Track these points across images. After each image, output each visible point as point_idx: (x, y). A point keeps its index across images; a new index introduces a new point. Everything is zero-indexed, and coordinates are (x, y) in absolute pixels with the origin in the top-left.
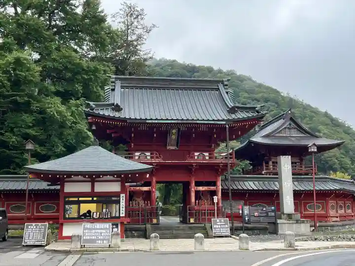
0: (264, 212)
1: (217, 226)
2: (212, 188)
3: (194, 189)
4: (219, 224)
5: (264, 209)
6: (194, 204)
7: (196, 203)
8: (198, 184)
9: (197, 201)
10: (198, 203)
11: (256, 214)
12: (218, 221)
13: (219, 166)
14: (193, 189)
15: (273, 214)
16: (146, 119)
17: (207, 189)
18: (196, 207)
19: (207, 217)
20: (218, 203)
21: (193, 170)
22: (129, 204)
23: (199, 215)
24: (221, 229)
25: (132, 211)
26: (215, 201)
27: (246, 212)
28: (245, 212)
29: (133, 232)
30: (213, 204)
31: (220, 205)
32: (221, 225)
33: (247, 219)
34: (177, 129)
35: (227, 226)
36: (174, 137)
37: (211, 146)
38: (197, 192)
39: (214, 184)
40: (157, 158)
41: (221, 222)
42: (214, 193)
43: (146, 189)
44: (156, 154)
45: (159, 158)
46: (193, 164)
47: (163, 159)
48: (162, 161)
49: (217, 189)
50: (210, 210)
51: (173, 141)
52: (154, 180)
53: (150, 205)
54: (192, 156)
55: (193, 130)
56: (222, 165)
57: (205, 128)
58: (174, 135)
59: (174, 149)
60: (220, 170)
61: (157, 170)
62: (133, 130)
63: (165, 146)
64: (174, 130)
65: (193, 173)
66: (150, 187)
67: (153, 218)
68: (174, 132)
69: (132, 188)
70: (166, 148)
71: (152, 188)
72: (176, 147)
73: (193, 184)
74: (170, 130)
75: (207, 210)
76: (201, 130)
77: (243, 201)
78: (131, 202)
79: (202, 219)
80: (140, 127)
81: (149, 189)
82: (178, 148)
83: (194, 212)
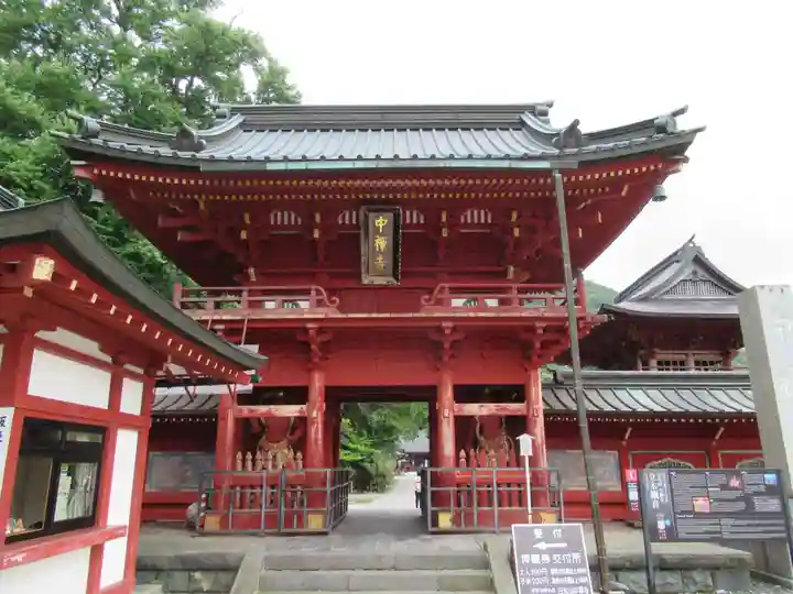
0: (738, 494)
1: (535, 559)
2: (514, 408)
3: (452, 410)
4: (542, 546)
5: (735, 483)
6: (451, 462)
7: (457, 458)
8: (464, 394)
9: (463, 453)
10: (468, 459)
11: (701, 504)
12: (538, 533)
13: (532, 330)
14: (447, 413)
15: (773, 505)
16: (268, 160)
17: (494, 412)
18: (459, 474)
19: (496, 508)
20: (534, 461)
21: (447, 345)
22: (235, 460)
23: (470, 504)
24: (554, 571)
26: (526, 450)
27: (657, 495)
28: (654, 495)
29: (197, 575)
30: (519, 461)
31: (544, 464)
32: (551, 552)
33: (661, 525)
34: (391, 215)
35: (576, 556)
36: (381, 243)
37: (505, 273)
38: (462, 423)
39: (519, 393)
40: (320, 303)
41: (548, 538)
42: (518, 425)
43: (291, 411)
44: (318, 293)
45: (328, 306)
46: (444, 324)
47: (341, 309)
48: (335, 313)
49: (531, 411)
50: (509, 485)
51: (380, 258)
52: (318, 383)
53: (304, 466)
54: (439, 296)
55: (444, 219)
56: (544, 325)
57: (482, 212)
58: (381, 235)
59: (385, 283)
60: (538, 345)
61: (325, 347)
62: (248, 222)
63: (358, 276)
64: (381, 220)
65: (446, 358)
66: (304, 406)
67: (308, 512)
68: (381, 225)
69: (246, 410)
70: (361, 280)
71: (308, 407)
72: (391, 279)
73: (447, 394)
74: (366, 217)
75: (498, 485)
76: (469, 221)
77: (616, 453)
78: (239, 455)
79: (479, 514)
80: (276, 216)
81: (300, 412)
82: (397, 280)
83: (453, 489)
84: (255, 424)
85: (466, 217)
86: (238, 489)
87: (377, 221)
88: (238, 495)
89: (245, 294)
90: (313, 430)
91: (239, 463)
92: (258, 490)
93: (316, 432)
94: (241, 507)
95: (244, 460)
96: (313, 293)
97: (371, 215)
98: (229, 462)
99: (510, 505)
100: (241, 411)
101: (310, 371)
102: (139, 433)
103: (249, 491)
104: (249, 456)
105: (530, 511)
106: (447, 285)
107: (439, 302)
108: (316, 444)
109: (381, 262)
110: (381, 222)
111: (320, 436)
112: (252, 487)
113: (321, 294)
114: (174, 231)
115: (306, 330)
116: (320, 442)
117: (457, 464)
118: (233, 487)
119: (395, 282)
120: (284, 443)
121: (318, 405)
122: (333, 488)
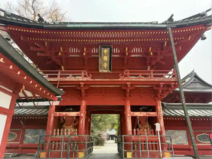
2: (152, 114)
3: (130, 114)
6: (131, 133)
7: (133, 132)
8: (134, 109)
9: (135, 130)
10: (136, 132)
13: (159, 86)
14: (128, 115)
17: (145, 115)
18: (134, 137)
19: (148, 151)
20: (161, 133)
21: (128, 91)
22: (53, 132)
23: (138, 149)
25: (55, 142)
26: (158, 128)
30: (155, 133)
31: (164, 134)
34: (109, 49)
36: (106, 58)
38: (134, 119)
39: (153, 109)
40: (85, 76)
42: (155, 120)
43: (74, 114)
44: (85, 73)
45: (87, 77)
46: (128, 83)
47: (92, 78)
48: (90, 79)
49: (158, 115)
50: (152, 142)
51: (105, 64)
52: (84, 104)
53: (78, 134)
54: (126, 74)
55: (127, 50)
56: (163, 84)
57: (139, 49)
58: (105, 56)
59: (107, 72)
60: (160, 91)
61: (86, 91)
62: (61, 50)
63: (98, 70)
64: (105, 51)
65: (128, 96)
66: (79, 112)
67: (79, 151)
68: (106, 52)
69: (58, 114)
70: (99, 71)
71: (80, 113)
72: (109, 71)
73: (128, 109)
74: (101, 49)
75: (148, 142)
76: (135, 52)
77: (186, 131)
78: (55, 130)
79: (142, 153)
80: (71, 49)
81: (77, 114)
82: (111, 71)
83: (132, 143)
84: (62, 119)
85: (133, 50)
86: (53, 142)
87: (104, 51)
88: (53, 145)
89: (59, 73)
90: (82, 121)
91: (55, 133)
92: (60, 143)
93: (83, 121)
94: (54, 149)
95: (56, 132)
96: (83, 73)
97: (103, 49)
98: (51, 132)
99: (153, 150)
100: (56, 114)
101: (81, 100)
102: (8, 116)
103: (57, 143)
104: (58, 130)
105: (161, 152)
106: (128, 70)
107: (126, 76)
108: (83, 126)
109: (106, 65)
110: (106, 51)
111: (84, 123)
112: (59, 142)
113: (86, 73)
114: (36, 52)
115: (80, 85)
116: (84, 125)
117: (133, 134)
118: (52, 142)
119: (110, 72)
120: (71, 126)
121: (83, 112)
122: (88, 143)
